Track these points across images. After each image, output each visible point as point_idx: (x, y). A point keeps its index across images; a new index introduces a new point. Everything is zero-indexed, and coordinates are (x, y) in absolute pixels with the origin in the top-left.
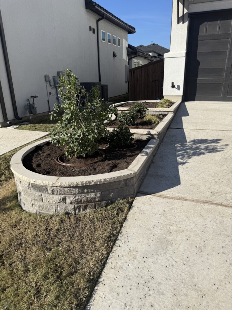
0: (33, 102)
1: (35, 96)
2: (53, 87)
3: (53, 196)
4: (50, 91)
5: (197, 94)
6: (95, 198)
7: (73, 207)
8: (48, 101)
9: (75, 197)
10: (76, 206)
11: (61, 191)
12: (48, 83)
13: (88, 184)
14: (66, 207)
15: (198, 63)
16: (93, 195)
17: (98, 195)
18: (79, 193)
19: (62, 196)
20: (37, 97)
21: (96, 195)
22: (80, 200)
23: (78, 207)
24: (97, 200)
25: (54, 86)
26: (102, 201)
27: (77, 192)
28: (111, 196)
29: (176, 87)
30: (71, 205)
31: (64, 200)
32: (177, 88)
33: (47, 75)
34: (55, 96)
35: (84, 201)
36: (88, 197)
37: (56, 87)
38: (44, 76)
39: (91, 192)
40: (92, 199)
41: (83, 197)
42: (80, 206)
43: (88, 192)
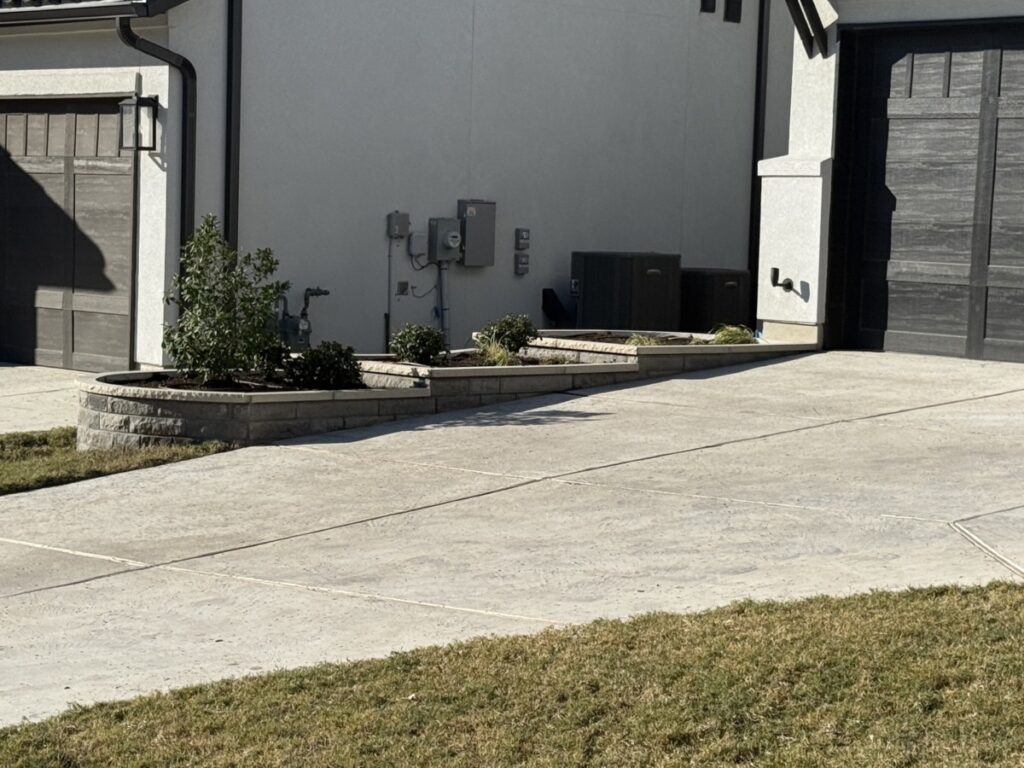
0: (304, 309)
1: (318, 289)
2: (424, 261)
3: (113, 415)
4: (404, 280)
5: (889, 324)
6: (173, 428)
7: (138, 439)
8: (387, 317)
9: (143, 420)
10: (143, 436)
11: (123, 405)
12: (403, 244)
13: (162, 398)
14: (128, 437)
15: (890, 202)
16: (170, 421)
17: (179, 423)
18: (149, 414)
19: (125, 417)
20: (326, 293)
21: (175, 422)
22: (148, 426)
23: (144, 439)
24: (177, 432)
25: (429, 258)
26: (186, 437)
27: (146, 411)
28: (202, 430)
29: (797, 287)
30: (135, 435)
31: (127, 422)
32: (799, 291)
33: (402, 211)
34: (431, 302)
35: (155, 430)
36: (162, 423)
37: (439, 264)
38: (384, 215)
39: (168, 416)
40: (168, 428)
41: (155, 423)
42: (149, 438)
43: (163, 415)
